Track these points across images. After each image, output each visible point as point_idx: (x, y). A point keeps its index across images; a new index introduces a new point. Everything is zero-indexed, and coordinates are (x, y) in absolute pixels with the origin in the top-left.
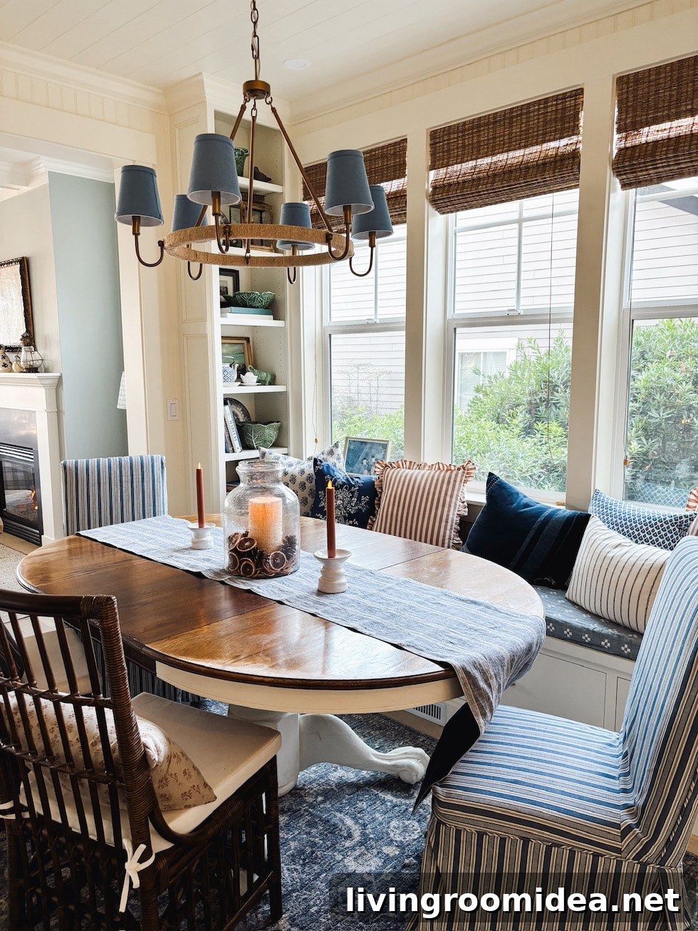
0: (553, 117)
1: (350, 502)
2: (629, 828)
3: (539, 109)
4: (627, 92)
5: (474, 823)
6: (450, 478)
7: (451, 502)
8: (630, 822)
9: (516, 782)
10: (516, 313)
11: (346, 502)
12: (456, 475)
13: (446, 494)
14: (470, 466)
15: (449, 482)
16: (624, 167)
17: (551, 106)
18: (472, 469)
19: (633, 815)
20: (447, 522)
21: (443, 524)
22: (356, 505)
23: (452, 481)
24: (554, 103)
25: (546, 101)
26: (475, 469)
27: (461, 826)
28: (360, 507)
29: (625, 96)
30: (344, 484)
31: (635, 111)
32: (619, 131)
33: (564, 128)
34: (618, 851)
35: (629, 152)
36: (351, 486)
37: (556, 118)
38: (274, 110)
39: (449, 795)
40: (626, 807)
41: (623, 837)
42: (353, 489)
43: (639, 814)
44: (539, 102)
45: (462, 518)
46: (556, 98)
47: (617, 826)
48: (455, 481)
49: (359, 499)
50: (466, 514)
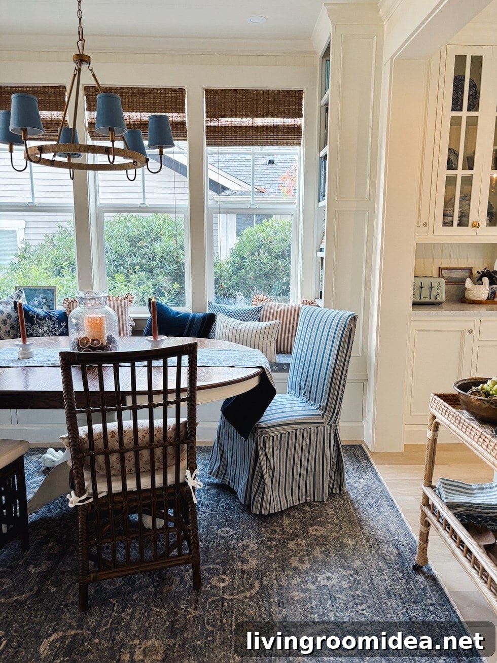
0: (170, 100)
1: (54, 328)
2: (323, 414)
3: (161, 93)
4: (210, 98)
5: (277, 430)
6: (121, 304)
7: (126, 318)
8: (322, 412)
9: (283, 412)
10: (145, 206)
11: (50, 328)
12: (125, 303)
13: (122, 314)
14: (130, 296)
15: (121, 307)
16: (211, 136)
17: (168, 93)
18: (132, 298)
19: (322, 410)
20: (127, 330)
21: (125, 331)
22: (59, 329)
23: (123, 306)
24: (170, 92)
25: (165, 90)
26: (134, 298)
27: (274, 434)
28: (62, 330)
29: (209, 99)
30: (46, 316)
31: (215, 108)
32: (207, 117)
33: (177, 108)
34: (322, 423)
35: (212, 128)
36: (51, 317)
37: (171, 101)
38: (94, 75)
39: (266, 424)
40: (318, 409)
41: (323, 418)
42: (53, 319)
43: (324, 408)
44: (160, 89)
45: (133, 327)
46: (171, 90)
47: (320, 415)
48: (125, 306)
49: (59, 325)
50: (135, 325)
